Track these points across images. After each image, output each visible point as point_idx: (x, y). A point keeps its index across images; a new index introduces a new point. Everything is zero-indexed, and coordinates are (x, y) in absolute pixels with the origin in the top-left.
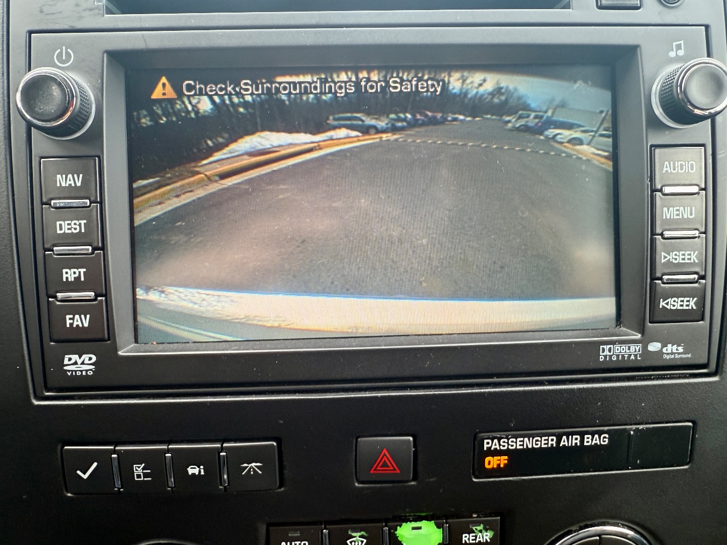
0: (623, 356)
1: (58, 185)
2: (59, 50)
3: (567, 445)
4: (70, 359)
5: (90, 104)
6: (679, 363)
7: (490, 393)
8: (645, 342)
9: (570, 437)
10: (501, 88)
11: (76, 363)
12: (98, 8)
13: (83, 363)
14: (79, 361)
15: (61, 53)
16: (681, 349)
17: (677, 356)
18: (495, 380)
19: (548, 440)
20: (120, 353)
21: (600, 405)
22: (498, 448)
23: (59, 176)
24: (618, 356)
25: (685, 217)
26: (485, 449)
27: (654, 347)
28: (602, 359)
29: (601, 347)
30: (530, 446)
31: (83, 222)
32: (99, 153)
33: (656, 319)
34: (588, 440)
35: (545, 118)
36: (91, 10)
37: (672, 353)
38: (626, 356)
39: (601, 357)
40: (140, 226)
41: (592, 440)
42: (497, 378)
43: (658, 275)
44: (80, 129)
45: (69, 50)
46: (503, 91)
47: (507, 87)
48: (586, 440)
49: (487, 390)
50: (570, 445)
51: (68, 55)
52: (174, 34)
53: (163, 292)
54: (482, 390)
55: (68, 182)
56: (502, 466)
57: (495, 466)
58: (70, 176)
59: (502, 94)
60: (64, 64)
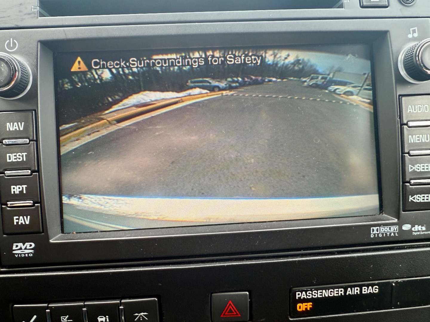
0: (386, 234)
1: (8, 130)
2: (8, 41)
3: (351, 294)
4: (17, 246)
5: (28, 76)
6: (423, 237)
7: (299, 261)
8: (400, 224)
9: (353, 288)
10: (299, 60)
11: (21, 249)
12: (34, 13)
13: (26, 249)
14: (23, 247)
15: (10, 42)
16: (424, 228)
17: (422, 233)
18: (302, 252)
19: (338, 291)
20: (51, 241)
21: (372, 267)
22: (306, 298)
23: (8, 124)
24: (383, 234)
25: (424, 141)
26: (297, 298)
27: (406, 227)
28: (372, 236)
29: (372, 228)
30: (327, 296)
31: (24, 154)
32: (35, 108)
33: (407, 209)
34: (365, 290)
35: (328, 78)
36: (29, 14)
37: (418, 231)
38: (388, 234)
39: (371, 235)
40: (64, 155)
41: (368, 290)
42: (303, 251)
43: (407, 180)
44: (22, 92)
45: (15, 41)
46: (301, 62)
47: (303, 60)
48: (363, 290)
49: (297, 259)
50: (353, 294)
51: (14, 44)
52: (85, 29)
53: (80, 198)
54: (294, 259)
55: (14, 128)
56: (308, 309)
57: (304, 310)
58: (15, 124)
59: (300, 64)
60: (11, 50)
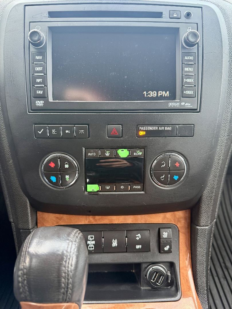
1: (36, 59)
4: (37, 102)
6: (189, 108)
8: (180, 102)
9: (161, 127)
11: (39, 103)
12: (46, 16)
15: (37, 27)
17: (189, 106)
19: (156, 128)
20: (49, 101)
22: (143, 129)
23: (36, 57)
24: (173, 106)
25: (190, 70)
26: (140, 129)
29: (169, 103)
30: (151, 130)
31: (42, 68)
32: (46, 51)
33: (183, 96)
34: (166, 128)
36: (45, 17)
37: (187, 105)
38: (176, 106)
39: (169, 106)
42: (143, 111)
43: (184, 85)
44: (41, 45)
45: (39, 26)
50: (161, 130)
51: (39, 28)
52: (65, 23)
55: (39, 58)
56: (144, 134)
57: (142, 134)
58: (39, 56)
